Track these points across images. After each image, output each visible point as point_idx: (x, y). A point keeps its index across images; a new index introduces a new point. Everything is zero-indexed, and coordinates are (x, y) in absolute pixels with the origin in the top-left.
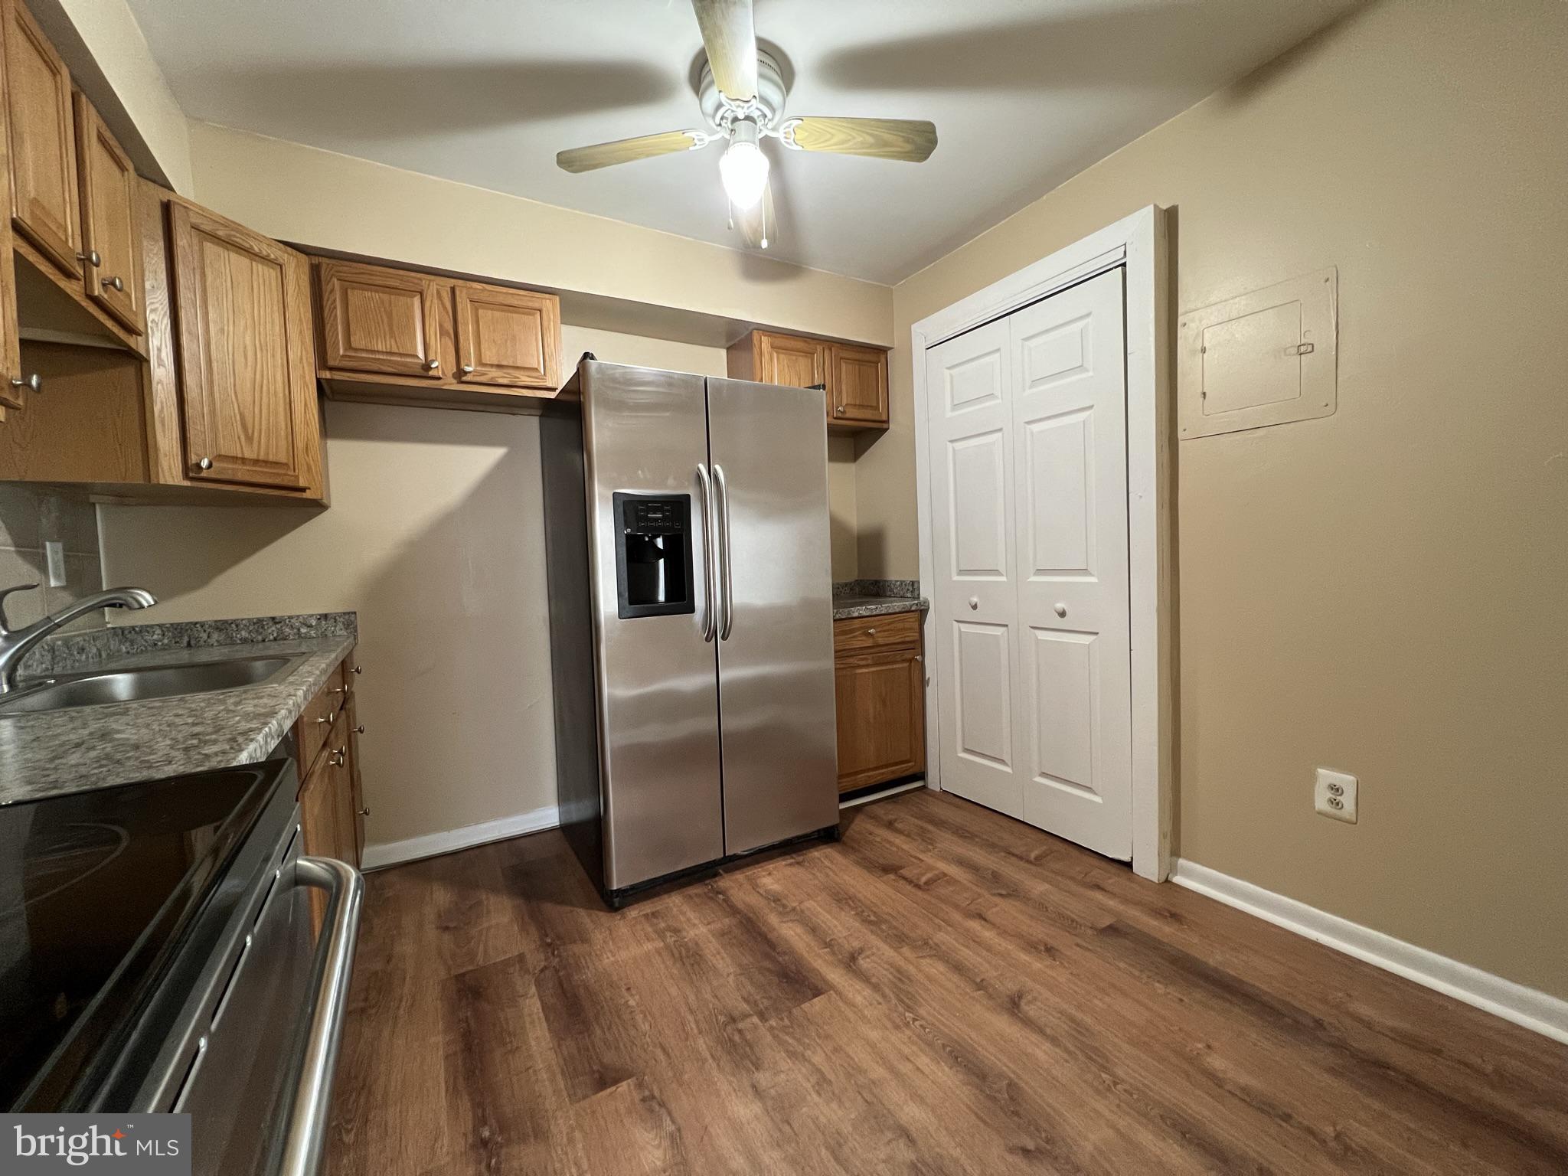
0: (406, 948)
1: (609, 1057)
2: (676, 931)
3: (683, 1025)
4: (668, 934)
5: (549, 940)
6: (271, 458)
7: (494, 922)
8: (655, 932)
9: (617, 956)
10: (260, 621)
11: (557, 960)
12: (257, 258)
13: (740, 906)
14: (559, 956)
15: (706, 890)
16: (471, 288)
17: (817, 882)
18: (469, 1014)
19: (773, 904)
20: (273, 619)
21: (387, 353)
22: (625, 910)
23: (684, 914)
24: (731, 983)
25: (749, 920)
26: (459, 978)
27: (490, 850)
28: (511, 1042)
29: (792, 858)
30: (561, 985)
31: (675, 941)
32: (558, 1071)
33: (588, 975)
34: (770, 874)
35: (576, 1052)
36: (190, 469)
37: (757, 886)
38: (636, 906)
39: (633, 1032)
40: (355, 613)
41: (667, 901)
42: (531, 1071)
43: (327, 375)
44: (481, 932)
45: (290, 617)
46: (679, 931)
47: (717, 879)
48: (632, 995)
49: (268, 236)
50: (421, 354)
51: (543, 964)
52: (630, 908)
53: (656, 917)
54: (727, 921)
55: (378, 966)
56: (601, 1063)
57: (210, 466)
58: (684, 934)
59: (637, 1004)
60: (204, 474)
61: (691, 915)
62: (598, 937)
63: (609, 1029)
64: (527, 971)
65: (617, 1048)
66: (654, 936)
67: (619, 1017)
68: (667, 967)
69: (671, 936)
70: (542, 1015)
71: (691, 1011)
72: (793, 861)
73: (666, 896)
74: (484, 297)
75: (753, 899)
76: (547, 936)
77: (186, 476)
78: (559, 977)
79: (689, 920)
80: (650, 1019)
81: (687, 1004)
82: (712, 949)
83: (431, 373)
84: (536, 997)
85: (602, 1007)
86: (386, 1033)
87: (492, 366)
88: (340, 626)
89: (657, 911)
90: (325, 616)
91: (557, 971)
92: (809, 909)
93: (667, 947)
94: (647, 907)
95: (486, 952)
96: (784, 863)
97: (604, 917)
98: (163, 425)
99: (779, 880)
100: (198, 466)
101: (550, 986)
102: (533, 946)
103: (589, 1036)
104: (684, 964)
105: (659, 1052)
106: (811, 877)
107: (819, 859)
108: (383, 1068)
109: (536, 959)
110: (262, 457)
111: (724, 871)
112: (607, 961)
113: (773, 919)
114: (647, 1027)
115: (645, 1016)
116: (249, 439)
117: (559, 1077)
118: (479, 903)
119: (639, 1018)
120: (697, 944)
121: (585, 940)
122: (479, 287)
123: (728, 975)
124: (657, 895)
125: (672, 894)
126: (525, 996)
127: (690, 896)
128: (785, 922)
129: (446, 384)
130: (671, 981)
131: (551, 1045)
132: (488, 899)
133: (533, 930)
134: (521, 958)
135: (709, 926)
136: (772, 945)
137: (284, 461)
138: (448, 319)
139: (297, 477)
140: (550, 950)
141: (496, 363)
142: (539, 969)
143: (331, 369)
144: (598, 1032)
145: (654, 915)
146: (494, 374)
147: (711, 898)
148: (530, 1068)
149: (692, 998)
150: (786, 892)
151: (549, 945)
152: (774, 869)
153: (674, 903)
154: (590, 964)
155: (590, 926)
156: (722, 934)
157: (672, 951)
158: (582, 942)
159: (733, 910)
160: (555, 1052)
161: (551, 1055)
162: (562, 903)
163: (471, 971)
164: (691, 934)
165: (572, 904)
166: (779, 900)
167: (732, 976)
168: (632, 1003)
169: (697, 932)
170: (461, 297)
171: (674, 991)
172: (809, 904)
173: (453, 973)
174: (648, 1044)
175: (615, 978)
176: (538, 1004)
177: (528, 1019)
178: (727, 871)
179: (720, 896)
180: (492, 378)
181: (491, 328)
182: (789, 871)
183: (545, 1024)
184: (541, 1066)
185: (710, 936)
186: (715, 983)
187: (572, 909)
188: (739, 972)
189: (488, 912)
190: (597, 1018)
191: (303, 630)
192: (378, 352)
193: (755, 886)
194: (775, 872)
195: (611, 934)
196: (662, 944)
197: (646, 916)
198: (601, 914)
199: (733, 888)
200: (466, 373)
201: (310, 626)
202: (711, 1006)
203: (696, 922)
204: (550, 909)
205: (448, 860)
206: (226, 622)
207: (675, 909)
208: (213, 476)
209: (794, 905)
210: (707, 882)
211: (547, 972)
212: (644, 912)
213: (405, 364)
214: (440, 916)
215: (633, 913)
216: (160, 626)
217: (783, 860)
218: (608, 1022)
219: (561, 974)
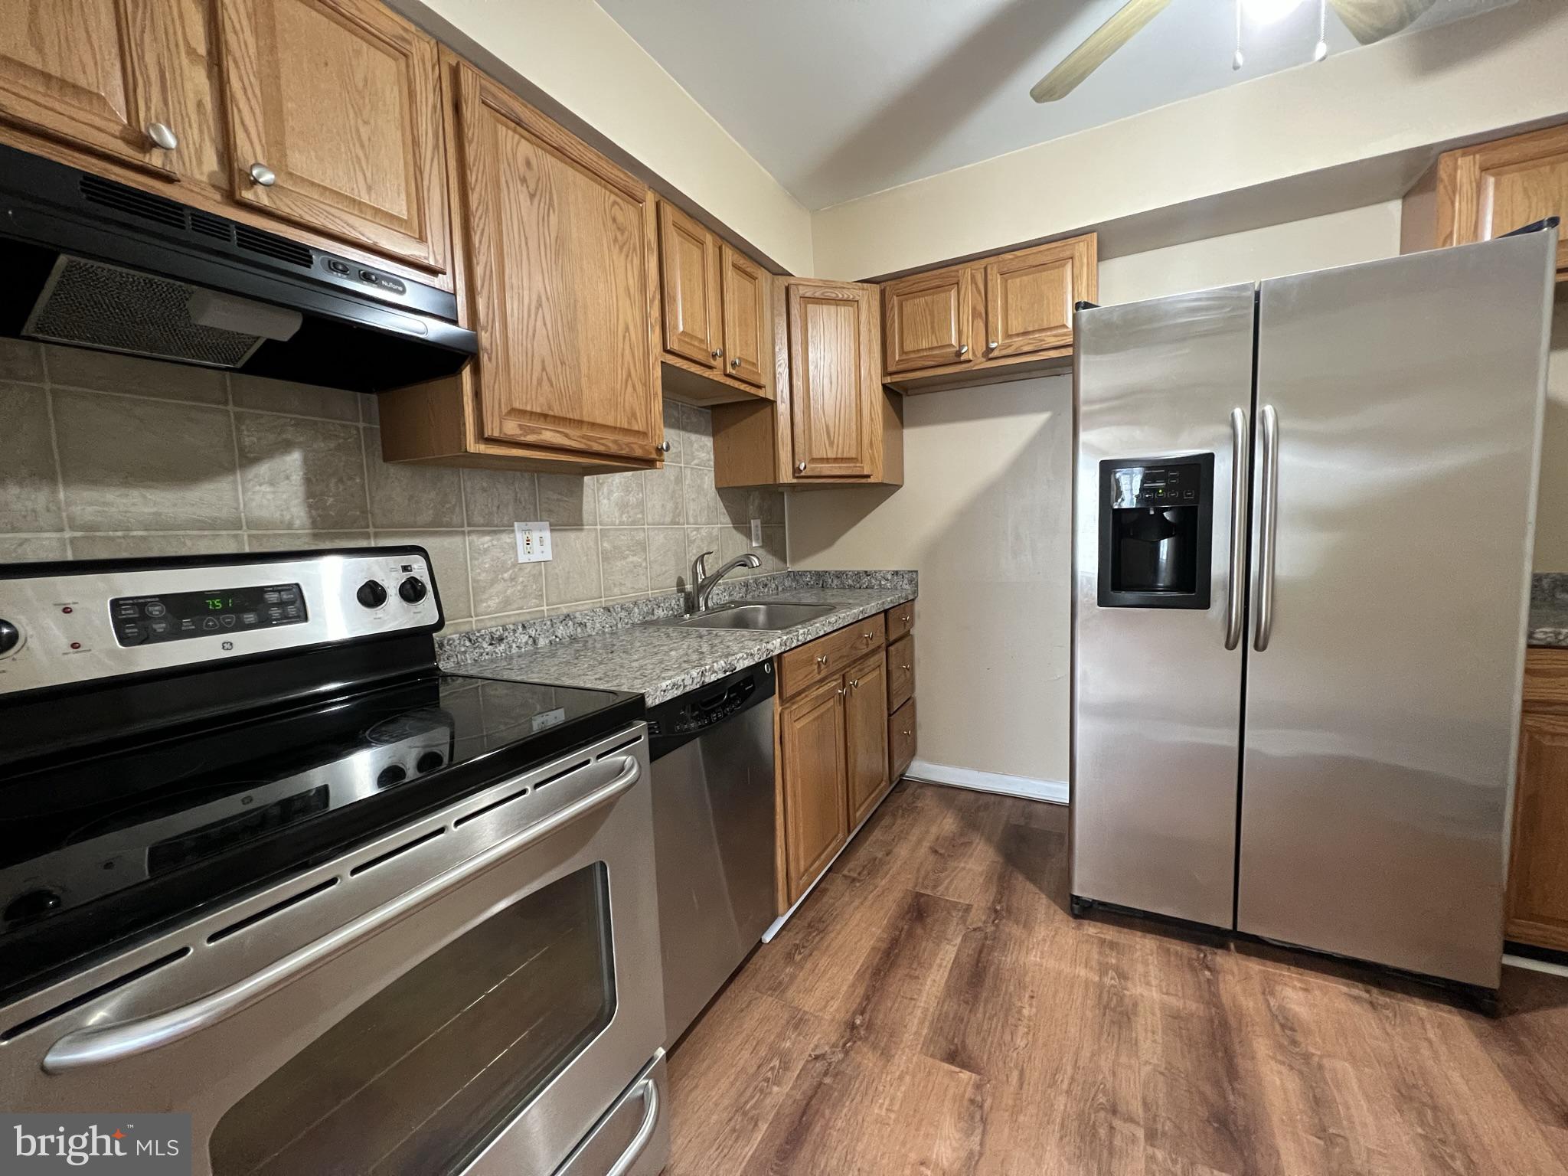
0: (903, 851)
1: (972, 1041)
2: (1123, 976)
3: (1057, 1070)
4: (1111, 973)
5: (998, 908)
6: (845, 456)
7: (968, 867)
8: (1100, 963)
9: (1044, 961)
10: (859, 573)
11: (993, 928)
12: (841, 302)
13: (1226, 999)
14: (997, 926)
15: (1194, 956)
16: (1004, 261)
17: (1385, 1046)
18: (906, 927)
19: (1278, 1028)
20: (866, 572)
21: (929, 349)
22: (1086, 922)
23: (1146, 964)
24: (1143, 1074)
25: (1224, 1024)
26: (918, 896)
27: (1009, 802)
28: (916, 970)
29: (1368, 992)
30: (981, 952)
31: (1112, 986)
32: (929, 1018)
33: (1008, 960)
34: (1306, 990)
35: (951, 1016)
36: (796, 471)
37: (1272, 993)
38: (1099, 924)
39: (1007, 1037)
40: (916, 572)
41: (1138, 939)
42: (913, 1002)
43: (888, 380)
44: (956, 868)
45: (876, 572)
46: (1126, 978)
47: (1220, 951)
48: (1031, 1005)
49: (850, 281)
50: (954, 341)
51: (980, 924)
52: (1092, 923)
53: (1112, 949)
54: (1193, 1006)
55: (880, 855)
56: (963, 1042)
57: (805, 468)
58: (1129, 984)
59: (1030, 1016)
60: (803, 474)
61: (1153, 971)
62: (1041, 932)
63: (989, 1019)
64: (964, 922)
65: (984, 1040)
66: (1094, 964)
67: (1006, 1016)
68: (1083, 1004)
69: (1111, 979)
70: (949, 966)
71: (1075, 1066)
72: (1365, 995)
73: (1139, 934)
74: (1015, 265)
75: (1250, 1004)
76: (999, 903)
77: (794, 477)
78: (983, 945)
79: (1146, 975)
80: (1030, 1039)
81: (1077, 1054)
82: (1149, 1022)
83: (963, 358)
84: (956, 949)
85: (999, 995)
86: (856, 903)
87: (1018, 335)
88: (906, 581)
89: (1117, 944)
90: (896, 573)
91: (986, 938)
92: (1334, 1070)
93: (1100, 986)
94: (1110, 933)
95: (947, 888)
96: (1345, 989)
97: (1061, 916)
98: (783, 444)
99: (1315, 1006)
100: (799, 468)
101: (973, 946)
102: (983, 904)
103: (970, 1011)
104: (1104, 1015)
105: (1015, 1074)
106: (1378, 1032)
107: (1421, 1019)
108: (838, 927)
109: (977, 917)
110: (839, 456)
111: (1236, 947)
112: (1032, 958)
113: (1262, 1047)
114: (1022, 1044)
115: (1027, 1033)
116: (831, 443)
117: (927, 1024)
118: (970, 843)
119: (1022, 1030)
120: (1135, 1005)
121: (1028, 926)
122: (1010, 257)
123: (1147, 1063)
124: (1131, 926)
125: (1149, 936)
126: (949, 941)
127: (1168, 950)
128: (1277, 1061)
129: (976, 364)
130: (1078, 1021)
131: (939, 994)
132: (978, 843)
133: (994, 889)
134: (968, 908)
135: (1165, 996)
136: (1233, 1073)
137: (854, 456)
138: (980, 299)
139: (863, 467)
140: (993, 917)
141: (1022, 331)
142: (975, 926)
143: (891, 374)
144: (980, 1015)
145: (1113, 945)
146: (1020, 343)
147: (1193, 969)
148: (914, 999)
149: (1086, 1053)
150: (1313, 1027)
151: (996, 911)
152: (1320, 988)
153: (1144, 946)
154: (1015, 953)
155: (1041, 914)
156: (1175, 1017)
157: (1101, 993)
158: (1024, 926)
159: (1212, 999)
160: (938, 1003)
161: (933, 1003)
162: (1033, 881)
163: (928, 895)
164: (1136, 989)
165: (1040, 889)
166: (1293, 1029)
167: (1149, 1068)
168: (1026, 1012)
169: (1146, 993)
170: (992, 274)
171: (1073, 1030)
172: (1342, 1067)
173: (917, 889)
174: (1011, 1059)
175: (1028, 979)
176: (953, 956)
177: (938, 961)
178: (1239, 950)
179: (1207, 973)
180: (1019, 348)
181: (1019, 296)
182: (1342, 1004)
183: (946, 975)
184: (922, 1004)
185: (1157, 1006)
186: (1123, 1059)
187: (1038, 891)
188: (1162, 1069)
189: (971, 855)
190: (987, 1001)
191: (883, 583)
192: (922, 350)
193: (1268, 991)
194: (1317, 993)
195: (1054, 937)
196: (1097, 979)
197: (1102, 942)
198: (1060, 911)
199: (1233, 974)
200: (993, 350)
201: (887, 580)
202: (1100, 1077)
203: (1154, 982)
204: (1020, 882)
205: (972, 796)
206: (841, 572)
207: (1138, 953)
208: (809, 474)
209: (1312, 1050)
210: (1203, 947)
211: (978, 933)
212: (1102, 936)
213: (941, 356)
214: (937, 839)
215: (1091, 929)
216: (810, 572)
217: (1348, 986)
218: (994, 1012)
219: (988, 942)
